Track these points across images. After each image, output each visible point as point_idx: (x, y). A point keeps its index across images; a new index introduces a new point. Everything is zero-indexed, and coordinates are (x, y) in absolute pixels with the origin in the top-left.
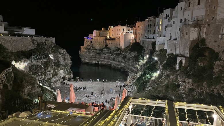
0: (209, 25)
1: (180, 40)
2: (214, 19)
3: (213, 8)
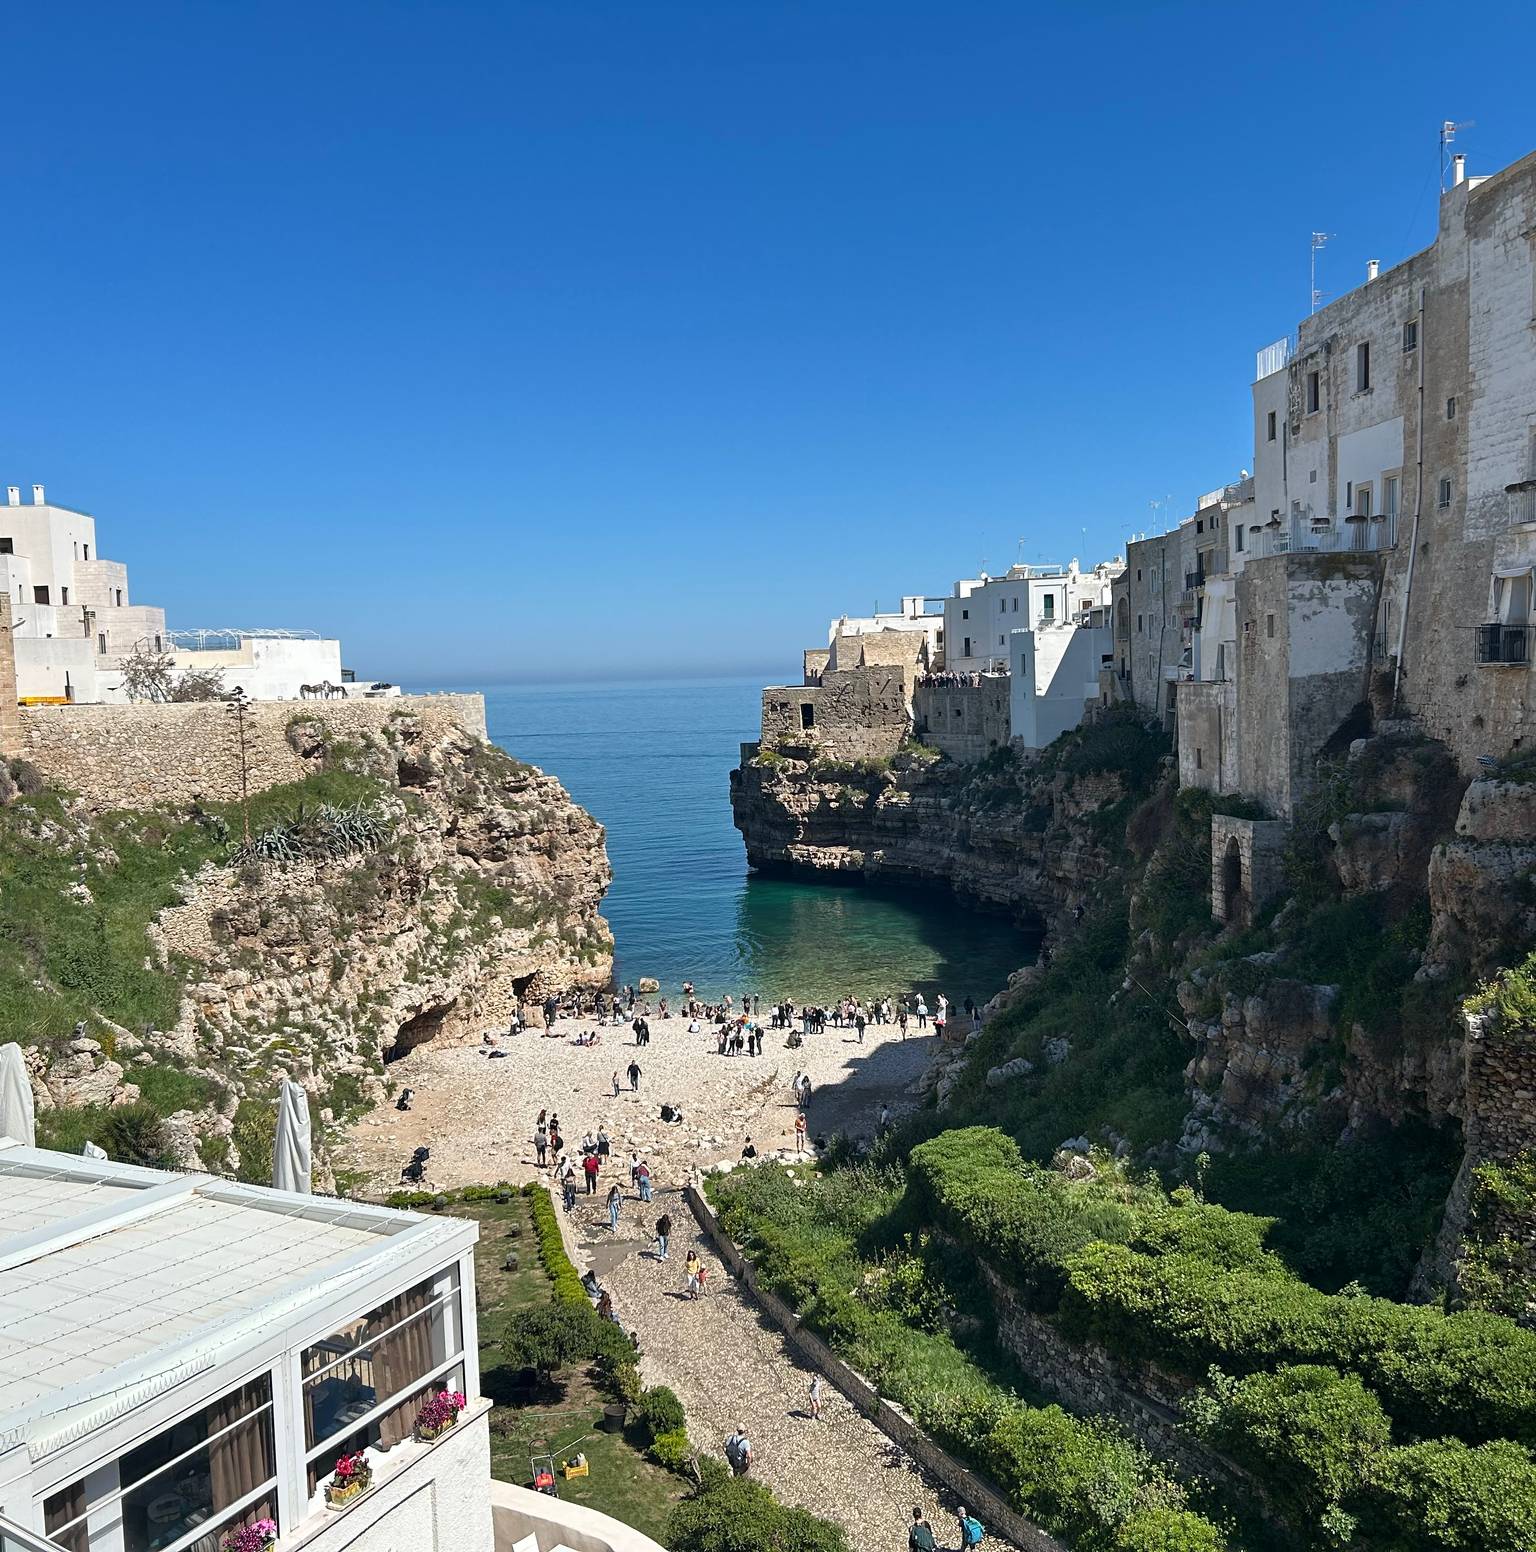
0: (1425, 548)
1: (1239, 682)
2: (1453, 503)
3: (1445, 407)
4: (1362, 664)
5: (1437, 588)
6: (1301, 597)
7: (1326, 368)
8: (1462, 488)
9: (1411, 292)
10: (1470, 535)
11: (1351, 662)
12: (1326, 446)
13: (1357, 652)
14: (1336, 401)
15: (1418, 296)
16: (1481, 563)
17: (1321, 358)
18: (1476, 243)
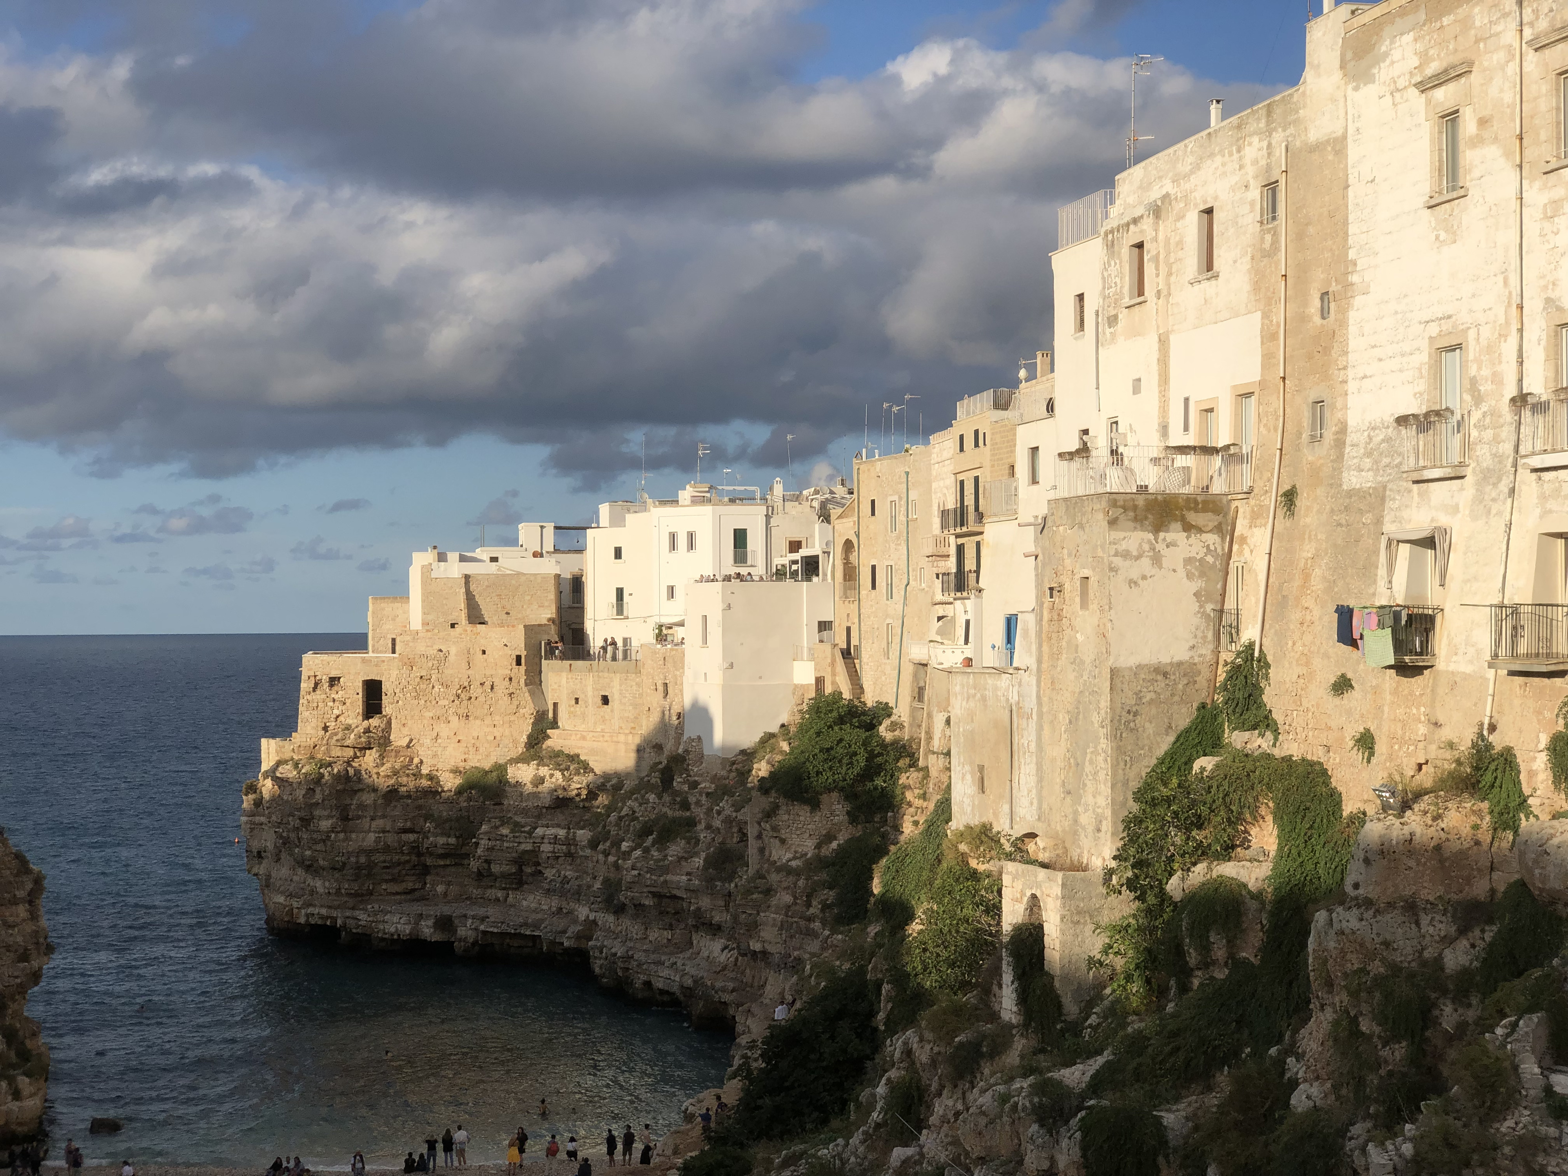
0: (1290, 498)
1: (1039, 670)
2: (1329, 435)
3: (1316, 303)
4: (1207, 651)
5: (1308, 550)
6: (1126, 555)
7: (1155, 239)
8: (1339, 415)
9: (1269, 145)
10: (1353, 480)
11: (1193, 647)
12: (1156, 346)
13: (1200, 634)
14: (1169, 286)
15: (1280, 152)
16: (1368, 518)
17: (1147, 225)
18: (1356, 89)
